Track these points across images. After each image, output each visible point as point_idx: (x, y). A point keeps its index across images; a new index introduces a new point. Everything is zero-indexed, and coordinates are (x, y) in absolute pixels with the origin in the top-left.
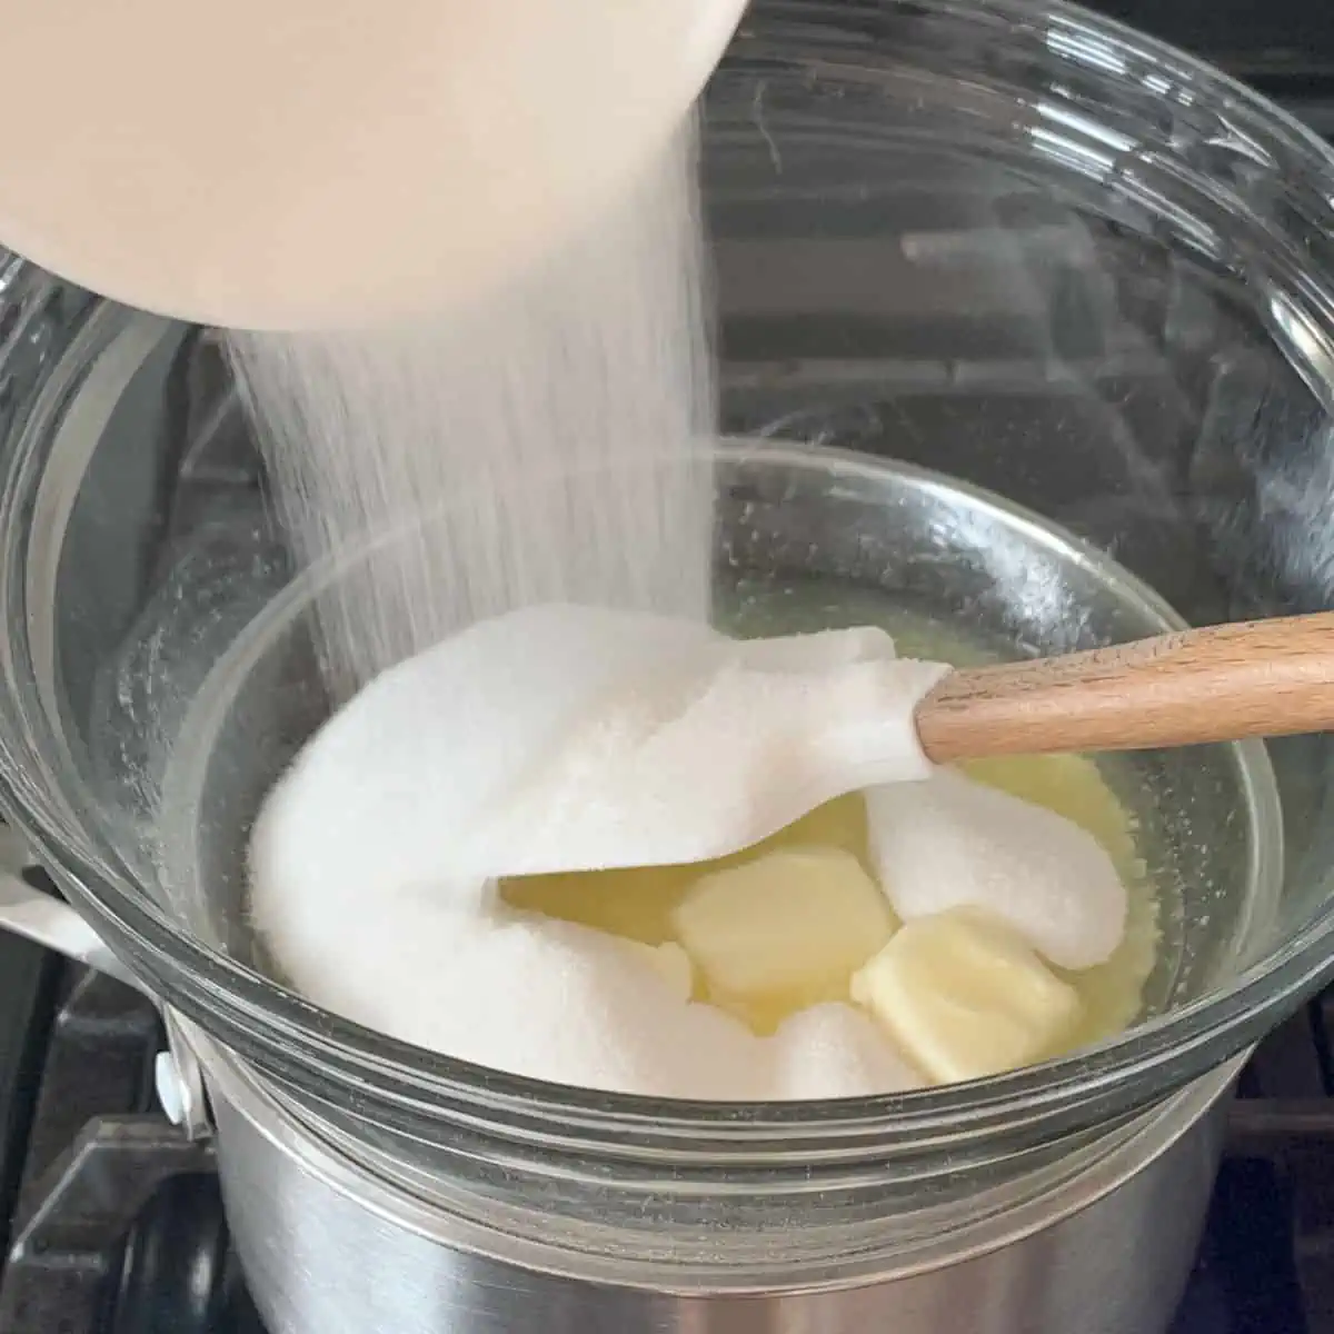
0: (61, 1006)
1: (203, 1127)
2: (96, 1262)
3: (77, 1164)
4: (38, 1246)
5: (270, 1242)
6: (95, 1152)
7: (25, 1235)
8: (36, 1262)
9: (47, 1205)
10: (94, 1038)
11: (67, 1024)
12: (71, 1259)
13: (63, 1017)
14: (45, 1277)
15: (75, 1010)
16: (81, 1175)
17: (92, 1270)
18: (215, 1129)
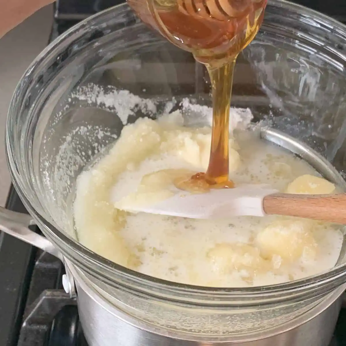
0: (37, 260)
1: (74, 295)
2: (45, 327)
3: (40, 302)
4: (30, 323)
5: (91, 325)
6: (45, 299)
7: (26, 320)
8: (29, 327)
9: (32, 313)
11: (38, 265)
12: (38, 327)
13: (37, 263)
14: (31, 331)
15: (40, 261)
16: (41, 305)
17: (44, 330)
18: (77, 295)
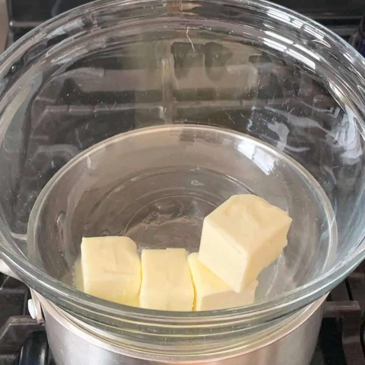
1: (41, 320)
3: (6, 330)
6: (11, 326)
10: (10, 294)
12: (5, 356)
16: (7, 333)
17: (11, 359)
18: (45, 320)
